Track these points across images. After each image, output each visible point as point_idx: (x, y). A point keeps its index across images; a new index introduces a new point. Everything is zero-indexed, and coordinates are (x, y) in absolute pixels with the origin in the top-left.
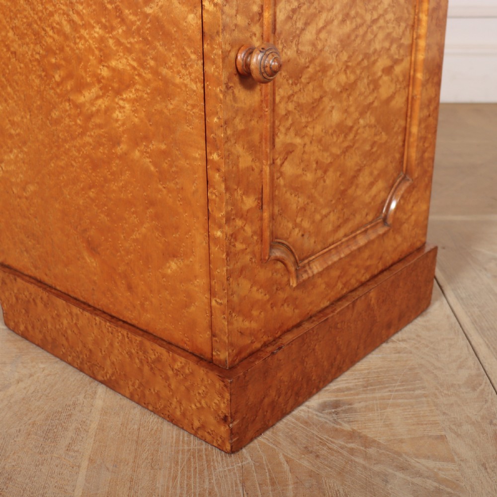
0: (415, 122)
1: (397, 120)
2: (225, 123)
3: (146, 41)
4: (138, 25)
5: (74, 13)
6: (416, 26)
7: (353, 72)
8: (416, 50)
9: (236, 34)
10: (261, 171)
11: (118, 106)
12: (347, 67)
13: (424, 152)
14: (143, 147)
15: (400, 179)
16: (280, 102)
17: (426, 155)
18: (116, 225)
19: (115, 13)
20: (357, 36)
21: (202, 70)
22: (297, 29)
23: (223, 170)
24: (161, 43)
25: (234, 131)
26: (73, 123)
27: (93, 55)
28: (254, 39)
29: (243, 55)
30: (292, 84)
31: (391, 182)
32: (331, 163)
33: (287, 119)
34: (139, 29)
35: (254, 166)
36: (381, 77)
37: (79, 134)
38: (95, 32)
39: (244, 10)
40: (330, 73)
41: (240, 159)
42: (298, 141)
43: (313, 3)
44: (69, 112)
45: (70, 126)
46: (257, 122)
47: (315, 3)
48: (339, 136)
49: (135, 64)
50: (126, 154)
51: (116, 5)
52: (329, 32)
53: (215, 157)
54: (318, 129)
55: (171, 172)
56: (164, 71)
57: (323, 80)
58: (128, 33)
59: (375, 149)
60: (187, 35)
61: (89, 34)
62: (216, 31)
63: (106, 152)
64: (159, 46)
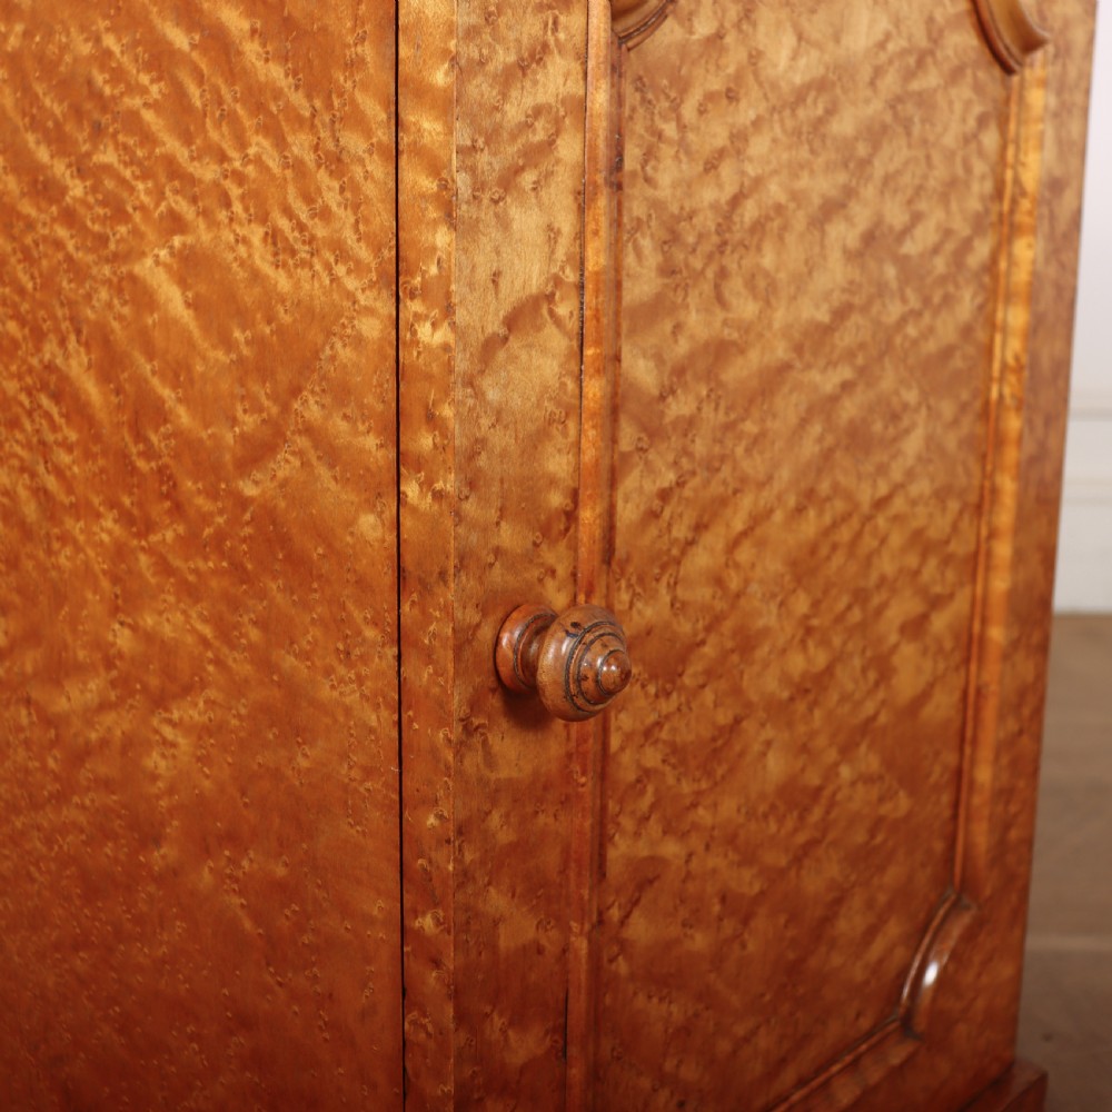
0: (986, 753)
1: (937, 754)
2: (460, 832)
3: (238, 571)
4: (219, 524)
5: (48, 472)
6: (986, 506)
7: (825, 642)
8: (988, 569)
9: (497, 575)
10: (564, 951)
11: (157, 737)
12: (809, 631)
13: (1007, 827)
14: (223, 863)
15: (947, 905)
16: (622, 749)
17: (1014, 834)
18: (142, 1062)
19: (157, 485)
20: (834, 547)
21: (395, 675)
22: (674, 542)
23: (450, 963)
24: (280, 582)
25: (486, 851)
26: (37, 764)
27: (96, 589)
28: (550, 584)
29: (517, 634)
30: (657, 696)
31: (922, 916)
32: (762, 893)
33: (642, 792)
34: (220, 537)
35: (544, 942)
36: (895, 647)
37: (51, 796)
38: (102, 530)
39: (523, 505)
40: (762, 652)
41: (502, 929)
42: (671, 849)
43: (718, 470)
44: (28, 734)
45: (27, 771)
46: (555, 816)
47: (724, 467)
48: (784, 816)
49: (207, 631)
50: (175, 873)
51: (160, 463)
52: (761, 544)
53: (427, 923)
54: (729, 807)
55: (300, 944)
56: (289, 662)
57: (742, 673)
58: (191, 543)
59: (879, 839)
60: (355, 571)
61: (87, 531)
62: (437, 570)
63: (122, 857)
64: (275, 592)
